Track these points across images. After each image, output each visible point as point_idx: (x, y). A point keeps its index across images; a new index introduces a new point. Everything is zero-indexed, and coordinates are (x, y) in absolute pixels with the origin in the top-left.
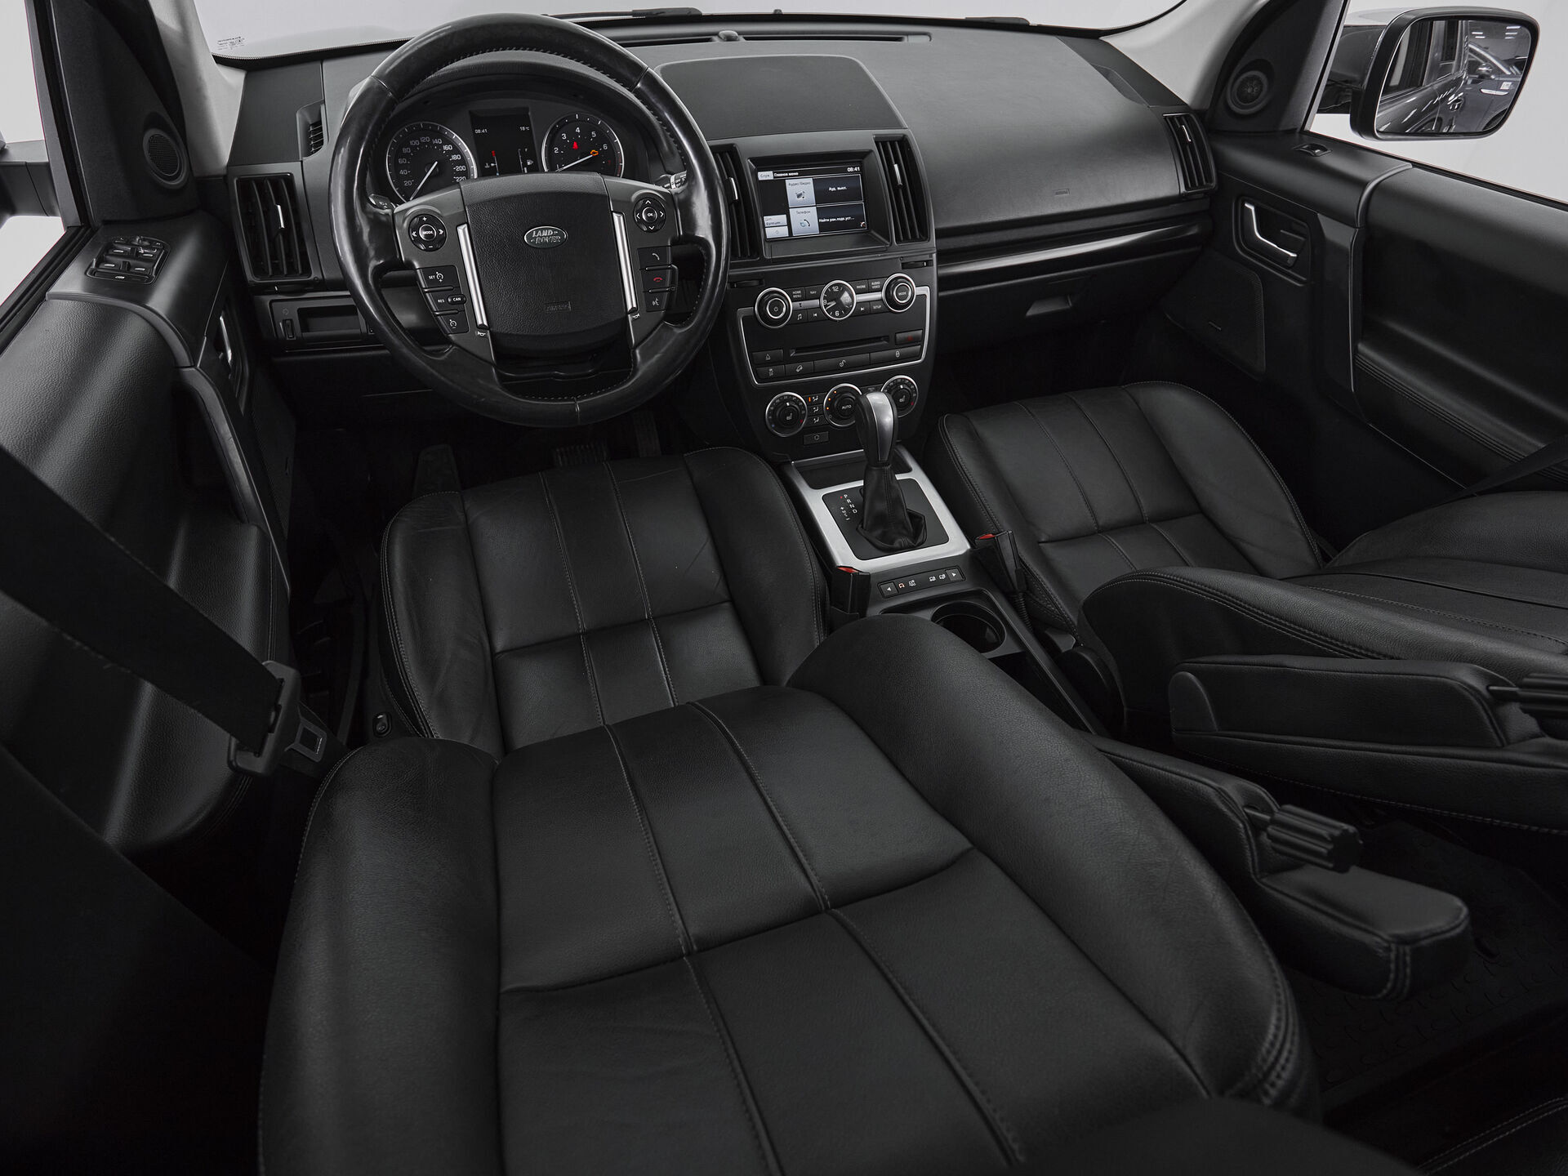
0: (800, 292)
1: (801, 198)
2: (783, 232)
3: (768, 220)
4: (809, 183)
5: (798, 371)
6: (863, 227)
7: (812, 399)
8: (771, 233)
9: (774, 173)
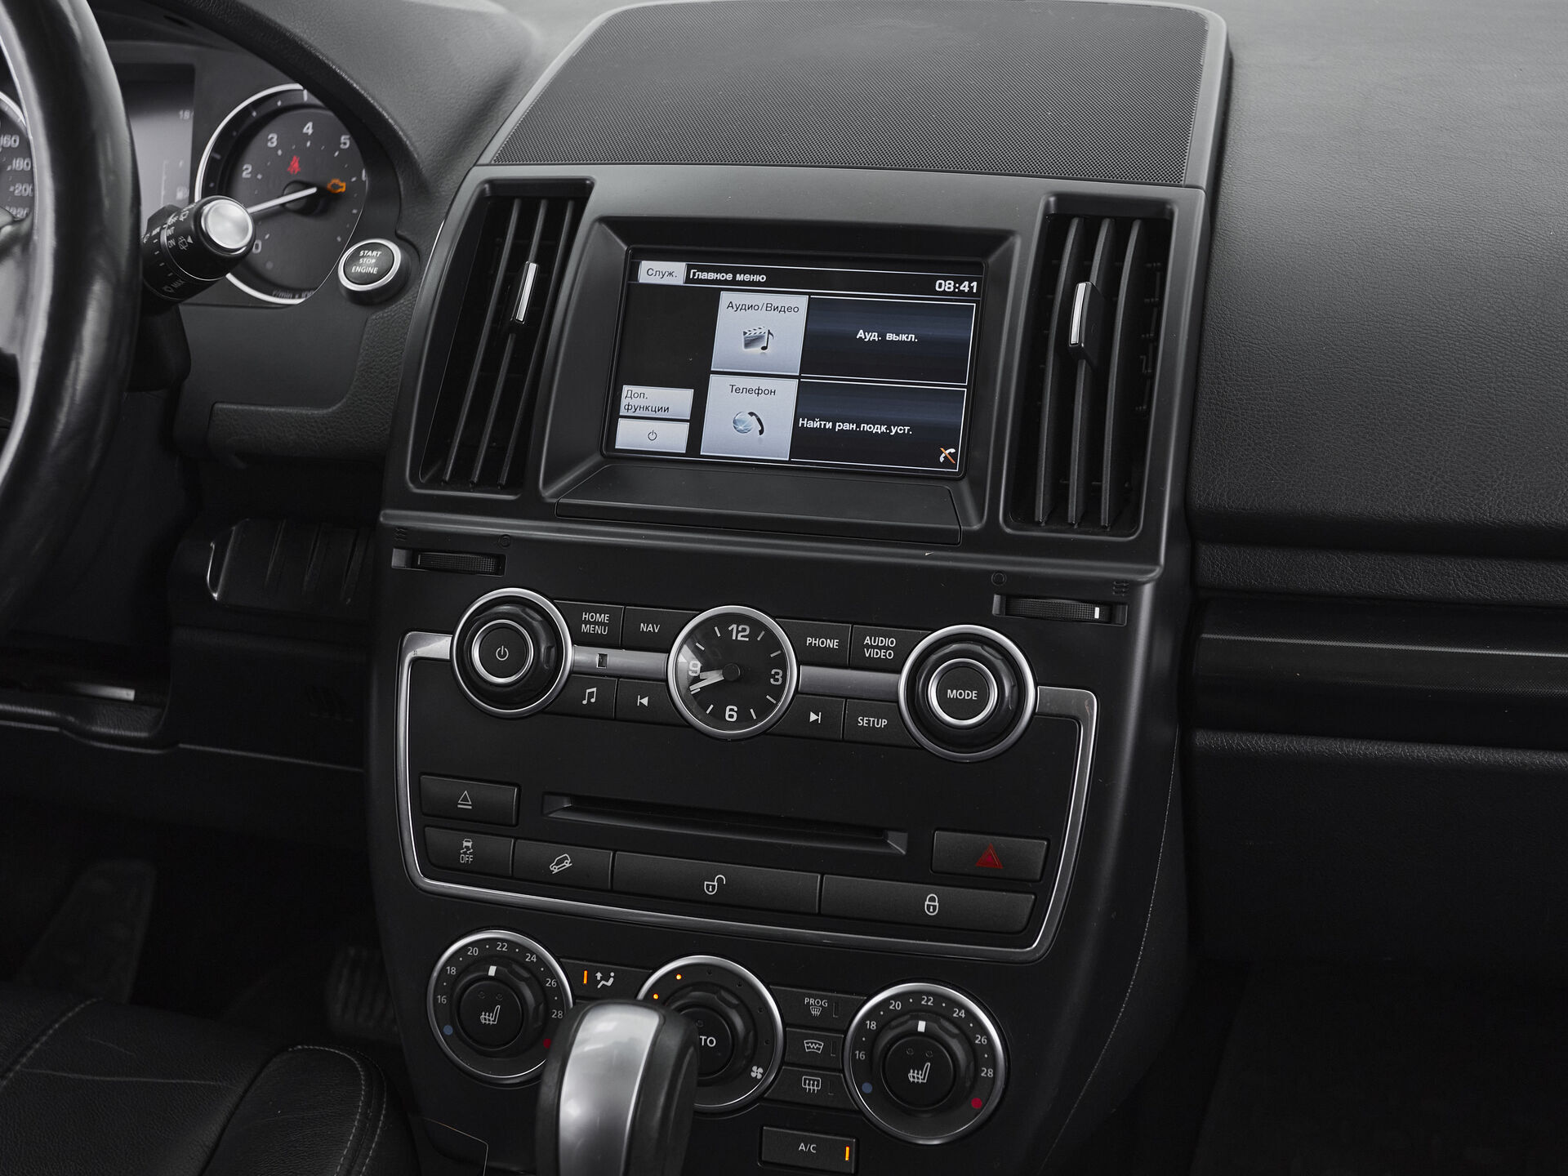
0: (604, 618)
1: (756, 350)
2: (674, 438)
3: (633, 396)
4: (796, 310)
5: (555, 869)
6: (947, 462)
7: (592, 977)
8: (630, 435)
9: (689, 268)
